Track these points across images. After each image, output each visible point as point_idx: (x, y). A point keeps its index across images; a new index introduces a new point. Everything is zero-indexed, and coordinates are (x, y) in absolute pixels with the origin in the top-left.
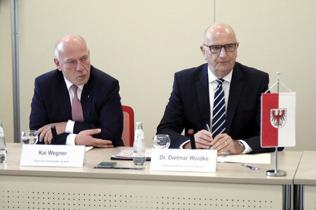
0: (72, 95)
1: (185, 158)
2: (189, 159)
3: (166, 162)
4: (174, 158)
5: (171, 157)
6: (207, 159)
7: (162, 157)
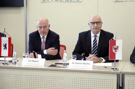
0: (42, 40)
1: (81, 64)
3: (74, 65)
5: (76, 63)
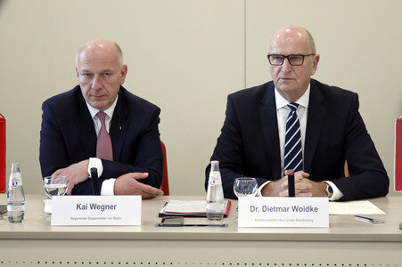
2: (291, 210)
4: (271, 210)
6: (316, 210)
7: (253, 209)
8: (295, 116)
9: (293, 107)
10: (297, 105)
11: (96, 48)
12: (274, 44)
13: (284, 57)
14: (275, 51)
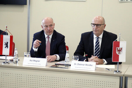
0: (47, 40)
1: (84, 65)
2: (85, 65)
3: (77, 66)
4: (80, 65)
5: (78, 64)
6: (92, 65)
7: (75, 64)
8: (98, 40)
9: (98, 38)
10: (99, 37)
11: (47, 19)
12: (93, 20)
13: (95, 24)
14: (93, 23)
